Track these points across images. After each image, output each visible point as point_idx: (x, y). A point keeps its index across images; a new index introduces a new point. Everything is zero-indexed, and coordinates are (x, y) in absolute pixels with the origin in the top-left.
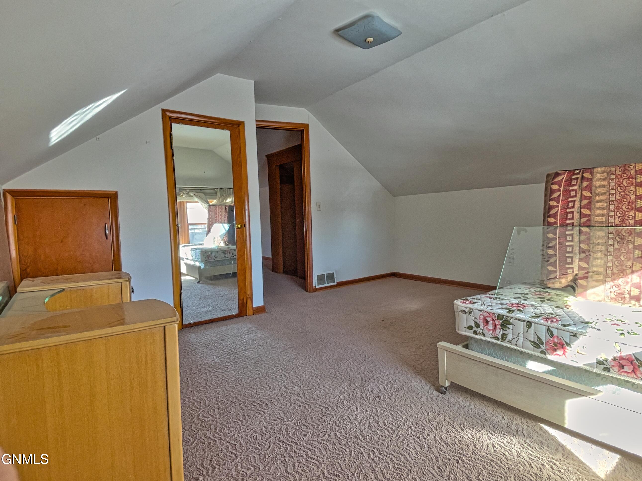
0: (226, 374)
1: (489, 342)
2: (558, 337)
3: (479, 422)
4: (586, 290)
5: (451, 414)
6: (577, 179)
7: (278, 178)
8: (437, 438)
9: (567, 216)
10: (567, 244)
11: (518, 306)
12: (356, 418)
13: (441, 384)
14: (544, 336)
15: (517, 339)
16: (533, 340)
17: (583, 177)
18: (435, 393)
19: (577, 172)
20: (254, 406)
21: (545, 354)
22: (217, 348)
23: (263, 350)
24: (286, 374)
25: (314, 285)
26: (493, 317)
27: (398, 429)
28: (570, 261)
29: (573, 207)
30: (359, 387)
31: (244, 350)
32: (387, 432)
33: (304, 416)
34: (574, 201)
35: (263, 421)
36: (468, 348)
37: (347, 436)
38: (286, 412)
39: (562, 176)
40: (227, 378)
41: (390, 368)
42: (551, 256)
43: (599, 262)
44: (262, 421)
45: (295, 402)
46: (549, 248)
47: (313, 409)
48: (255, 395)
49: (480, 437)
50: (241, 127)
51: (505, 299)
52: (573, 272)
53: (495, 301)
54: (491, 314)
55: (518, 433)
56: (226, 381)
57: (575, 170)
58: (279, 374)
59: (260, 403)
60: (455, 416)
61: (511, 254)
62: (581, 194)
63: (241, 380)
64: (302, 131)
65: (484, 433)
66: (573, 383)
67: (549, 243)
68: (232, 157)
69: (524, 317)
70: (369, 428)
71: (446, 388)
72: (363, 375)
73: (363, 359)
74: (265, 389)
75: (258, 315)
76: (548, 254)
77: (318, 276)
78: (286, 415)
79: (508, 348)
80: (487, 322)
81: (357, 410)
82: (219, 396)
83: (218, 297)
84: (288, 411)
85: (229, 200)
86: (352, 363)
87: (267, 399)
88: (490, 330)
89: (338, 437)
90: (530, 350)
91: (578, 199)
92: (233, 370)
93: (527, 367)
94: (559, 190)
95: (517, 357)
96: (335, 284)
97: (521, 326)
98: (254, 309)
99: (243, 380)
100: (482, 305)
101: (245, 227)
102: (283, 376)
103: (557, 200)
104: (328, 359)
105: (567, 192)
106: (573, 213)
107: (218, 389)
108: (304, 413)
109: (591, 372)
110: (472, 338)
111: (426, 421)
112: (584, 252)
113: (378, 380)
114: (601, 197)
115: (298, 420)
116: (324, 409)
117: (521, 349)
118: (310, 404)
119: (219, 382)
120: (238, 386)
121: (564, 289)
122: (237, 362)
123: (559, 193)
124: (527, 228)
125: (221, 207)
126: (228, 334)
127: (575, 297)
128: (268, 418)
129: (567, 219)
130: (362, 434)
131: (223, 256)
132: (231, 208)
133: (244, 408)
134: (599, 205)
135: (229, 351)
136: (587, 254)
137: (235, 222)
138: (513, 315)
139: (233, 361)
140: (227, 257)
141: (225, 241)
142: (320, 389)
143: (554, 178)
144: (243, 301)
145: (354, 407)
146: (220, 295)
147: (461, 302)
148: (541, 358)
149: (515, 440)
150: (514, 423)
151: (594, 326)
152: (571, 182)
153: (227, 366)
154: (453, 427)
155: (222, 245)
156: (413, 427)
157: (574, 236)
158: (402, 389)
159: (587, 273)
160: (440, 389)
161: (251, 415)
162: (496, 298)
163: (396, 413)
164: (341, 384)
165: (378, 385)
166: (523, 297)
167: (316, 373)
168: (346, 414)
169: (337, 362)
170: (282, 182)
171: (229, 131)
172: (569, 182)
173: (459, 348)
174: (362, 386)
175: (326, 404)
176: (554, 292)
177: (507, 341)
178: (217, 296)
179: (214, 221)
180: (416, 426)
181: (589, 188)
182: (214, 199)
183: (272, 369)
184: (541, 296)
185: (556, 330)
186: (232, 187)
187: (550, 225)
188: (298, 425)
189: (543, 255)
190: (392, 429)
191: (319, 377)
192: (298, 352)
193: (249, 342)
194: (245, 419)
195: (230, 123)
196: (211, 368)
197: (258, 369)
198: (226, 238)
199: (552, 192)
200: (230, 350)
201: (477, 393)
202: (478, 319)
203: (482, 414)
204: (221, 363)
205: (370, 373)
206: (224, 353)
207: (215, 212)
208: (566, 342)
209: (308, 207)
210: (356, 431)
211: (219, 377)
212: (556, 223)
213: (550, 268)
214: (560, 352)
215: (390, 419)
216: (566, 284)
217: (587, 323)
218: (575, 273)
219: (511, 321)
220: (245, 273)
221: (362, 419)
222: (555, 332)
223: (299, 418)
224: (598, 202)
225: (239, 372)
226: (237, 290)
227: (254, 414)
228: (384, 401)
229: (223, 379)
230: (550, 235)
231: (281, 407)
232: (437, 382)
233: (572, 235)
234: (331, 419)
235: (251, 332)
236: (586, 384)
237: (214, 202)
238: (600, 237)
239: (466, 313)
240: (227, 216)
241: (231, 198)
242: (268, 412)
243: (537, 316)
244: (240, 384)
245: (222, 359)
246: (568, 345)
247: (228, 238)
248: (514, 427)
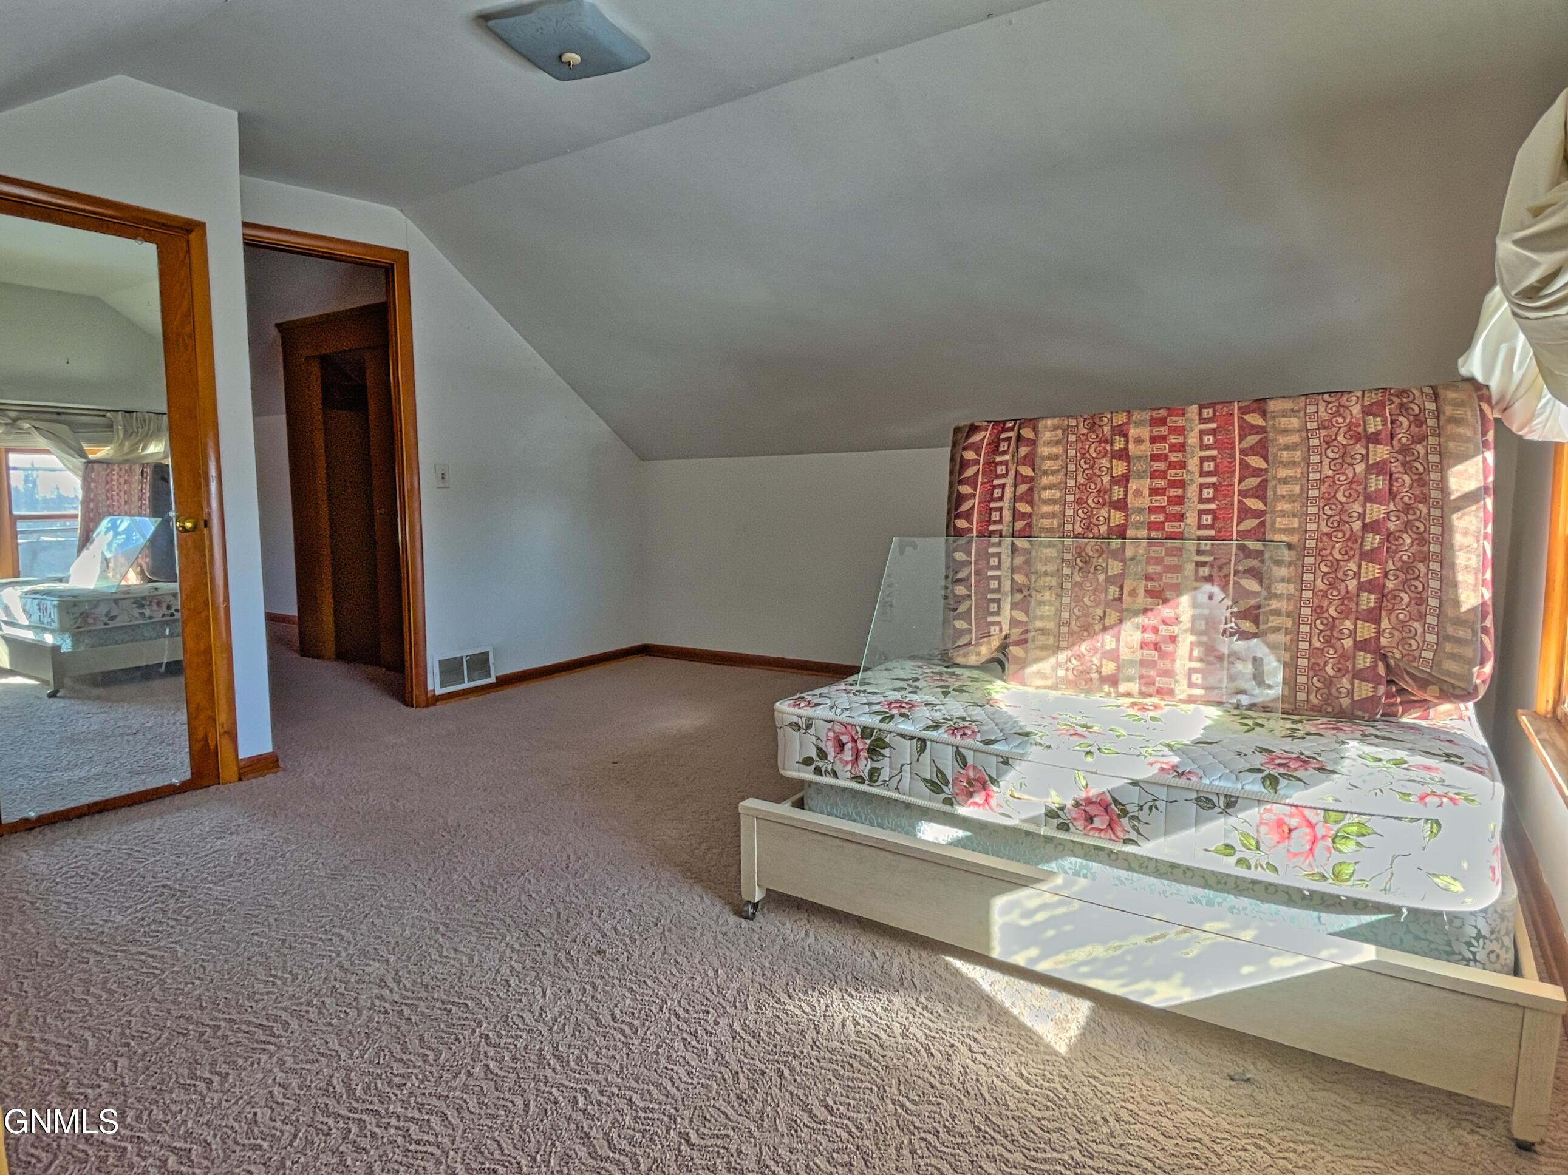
0: (152, 956)
1: (844, 789)
2: (975, 767)
3: (826, 972)
4: (1023, 668)
5: (767, 965)
6: (1009, 439)
7: (317, 390)
8: (737, 1027)
9: (990, 515)
10: (990, 573)
11: (901, 707)
12: (541, 1015)
13: (746, 897)
14: (949, 767)
15: (898, 777)
16: (928, 777)
17: (1019, 437)
18: (733, 919)
19: (1009, 425)
20: (247, 1032)
21: (952, 804)
22: (121, 884)
23: (273, 877)
24: (343, 932)
25: (430, 688)
26: (853, 733)
27: (647, 1024)
28: (996, 609)
29: (1001, 499)
30: (550, 935)
31: (212, 882)
32: (618, 1035)
33: (399, 1035)
34: (1003, 486)
35: (276, 1070)
36: (803, 808)
37: (518, 1065)
38: (345, 1034)
39: (983, 434)
40: (156, 968)
41: (629, 878)
42: (960, 599)
43: (1046, 610)
44: (271, 1071)
45: (373, 1004)
46: (958, 581)
47: (423, 1013)
48: (247, 1004)
49: (827, 1006)
50: (193, 237)
51: (876, 693)
52: (1001, 631)
53: (856, 698)
54: (849, 727)
55: (902, 984)
56: (155, 976)
57: (1005, 422)
58: (324, 937)
59: (265, 1022)
60: (775, 968)
61: (888, 596)
62: (1017, 471)
63: (203, 967)
64: (388, 270)
65: (836, 994)
66: (1004, 861)
67: (957, 572)
68: (163, 323)
69: (912, 728)
70: (574, 1035)
71: (755, 906)
72: (561, 906)
73: (564, 865)
74: (279, 982)
75: (254, 781)
76: (955, 595)
77: (441, 662)
78: (345, 1043)
79: (883, 797)
80: (841, 746)
81: (544, 996)
82: (130, 1021)
83: (122, 735)
84: (350, 1032)
85: (157, 449)
86: (533, 881)
87: (285, 1009)
88: (847, 762)
89: (492, 1073)
90: (925, 799)
91: (1009, 481)
92: (176, 942)
93: (920, 835)
94: (977, 462)
95: (898, 816)
96: (492, 680)
97: (907, 748)
98: (242, 764)
99: (210, 967)
100: (832, 708)
101: (206, 526)
102: (336, 939)
103: (972, 481)
104: (469, 877)
105: (991, 465)
106: (1001, 509)
107: (127, 1002)
108: (398, 1028)
109: (1037, 834)
110: (810, 783)
111: (711, 990)
112: (1020, 591)
113: (601, 912)
114: (1051, 478)
115: (381, 1049)
116: (454, 1009)
117: (906, 798)
118: (416, 1002)
119: (129, 983)
120: (193, 984)
121: (984, 667)
122: (188, 918)
123: (975, 468)
124: (916, 540)
125: (127, 467)
126: (156, 840)
127: (1005, 681)
128: (289, 1061)
129: (990, 522)
130: (557, 1053)
131: (137, 615)
132: (160, 471)
133: (215, 1042)
134: (1047, 494)
135: (161, 889)
136: (1026, 593)
137: (172, 514)
138: (890, 726)
139: (175, 916)
140: (150, 618)
141: (142, 571)
142: (444, 960)
143: (968, 437)
144: (207, 745)
145: (538, 990)
146: (130, 728)
147: (789, 705)
148: (945, 814)
149: (896, 1000)
150: (896, 961)
151: (1038, 740)
152: (997, 447)
153: (158, 931)
154: (770, 994)
155: (133, 579)
156: (681, 1013)
157: (1003, 556)
158: (656, 925)
159: (1026, 632)
160: (744, 911)
161: (235, 1059)
162: (859, 691)
163: (642, 984)
164: (504, 938)
165: (600, 924)
166: (910, 685)
167: (434, 919)
168: (514, 1012)
169: (492, 883)
170: (328, 402)
171: (153, 247)
172: (995, 447)
173: (785, 809)
174: (559, 933)
175: (459, 994)
176: (966, 673)
177: (879, 783)
178: (116, 732)
179: (105, 509)
180: (687, 1007)
181: (1030, 460)
182: (107, 442)
183: (302, 925)
184: (942, 684)
185: (972, 753)
186: (164, 408)
187: (959, 533)
188: (382, 1061)
189: (946, 597)
190: (631, 1025)
191: (442, 928)
192: (381, 871)
193: (227, 860)
194: (217, 1073)
195: (157, 222)
196: (102, 943)
197: (257, 931)
198: (145, 561)
199: (964, 464)
200: (164, 886)
201: (821, 906)
202: (824, 739)
203: (831, 952)
204: (134, 927)
205: (580, 897)
206: (146, 896)
207: (107, 483)
208: (990, 777)
209: (412, 475)
210: (541, 1050)
211: (131, 968)
212: (970, 530)
213: (960, 624)
214: (979, 799)
215: (628, 1001)
216: (989, 657)
217: (1027, 734)
218: (1004, 633)
219: (887, 740)
220: (209, 663)
221: (557, 1014)
222: (969, 756)
223: (383, 1044)
224: (1045, 489)
225: (195, 945)
226: (185, 711)
227: (246, 1055)
228: (612, 961)
229: (144, 970)
230: (960, 556)
231: (330, 1024)
232: (736, 895)
233: (999, 555)
234: (473, 1032)
235: (233, 830)
236: (1027, 862)
237: (104, 452)
238: (1047, 560)
239: (800, 728)
240: (148, 495)
241: (161, 441)
242: (289, 1042)
243: (936, 726)
244: (199, 978)
245: (139, 915)
246: (994, 781)
247: (153, 559)
248: (895, 972)
